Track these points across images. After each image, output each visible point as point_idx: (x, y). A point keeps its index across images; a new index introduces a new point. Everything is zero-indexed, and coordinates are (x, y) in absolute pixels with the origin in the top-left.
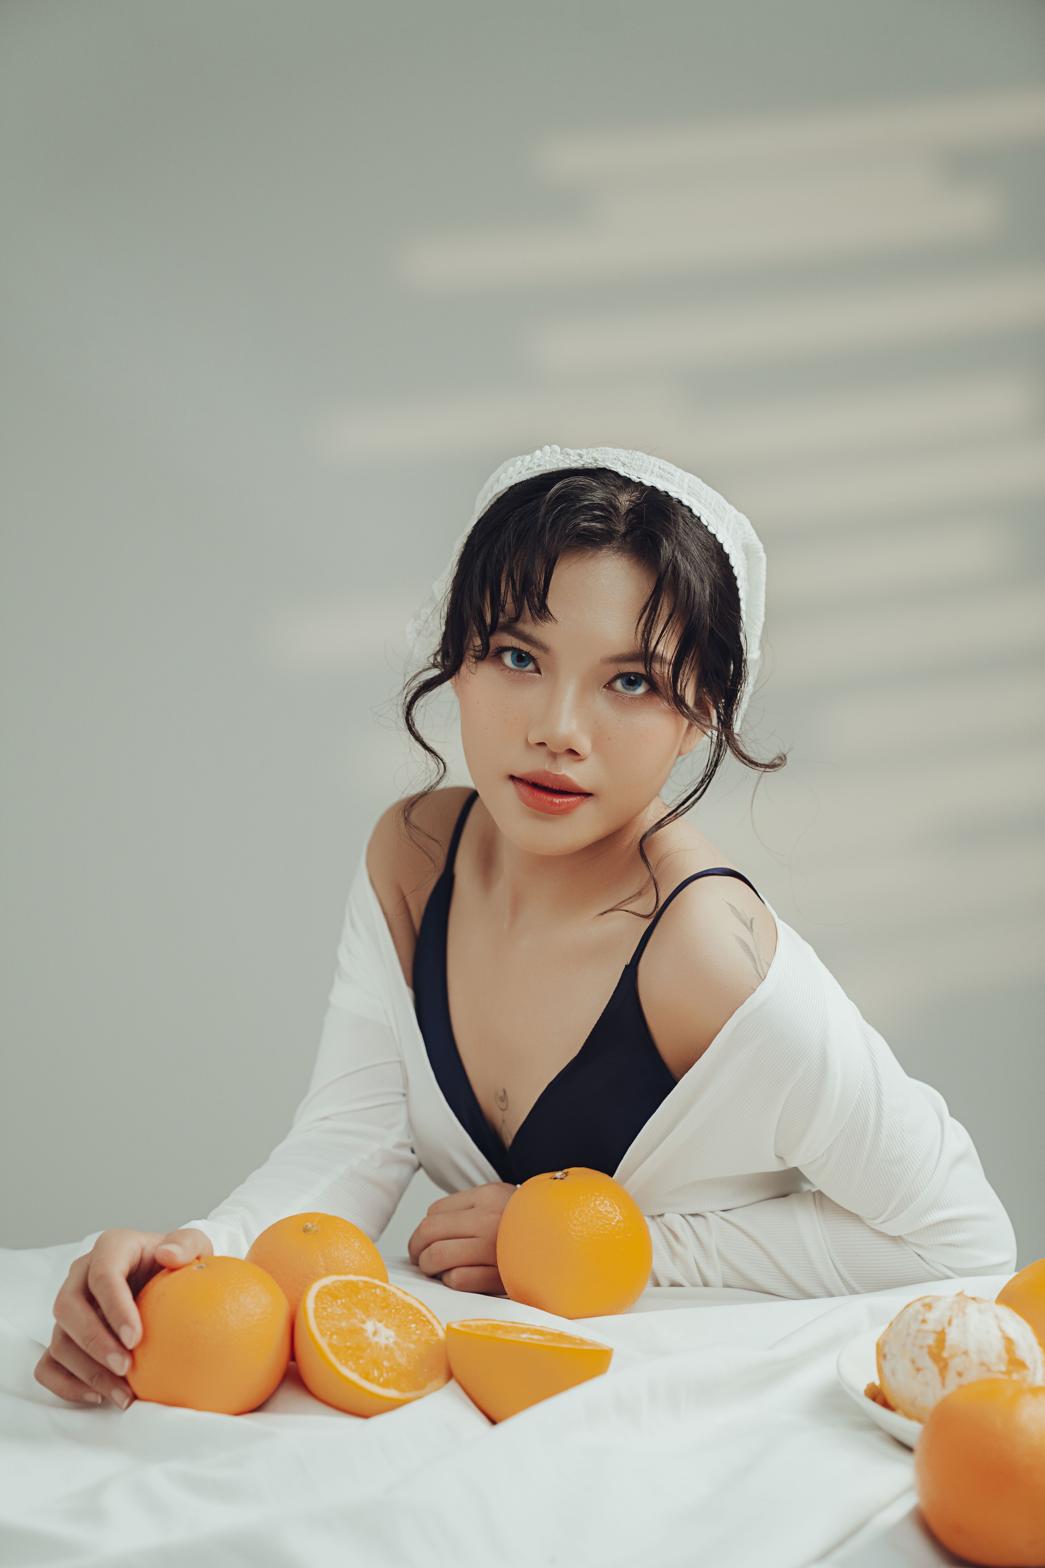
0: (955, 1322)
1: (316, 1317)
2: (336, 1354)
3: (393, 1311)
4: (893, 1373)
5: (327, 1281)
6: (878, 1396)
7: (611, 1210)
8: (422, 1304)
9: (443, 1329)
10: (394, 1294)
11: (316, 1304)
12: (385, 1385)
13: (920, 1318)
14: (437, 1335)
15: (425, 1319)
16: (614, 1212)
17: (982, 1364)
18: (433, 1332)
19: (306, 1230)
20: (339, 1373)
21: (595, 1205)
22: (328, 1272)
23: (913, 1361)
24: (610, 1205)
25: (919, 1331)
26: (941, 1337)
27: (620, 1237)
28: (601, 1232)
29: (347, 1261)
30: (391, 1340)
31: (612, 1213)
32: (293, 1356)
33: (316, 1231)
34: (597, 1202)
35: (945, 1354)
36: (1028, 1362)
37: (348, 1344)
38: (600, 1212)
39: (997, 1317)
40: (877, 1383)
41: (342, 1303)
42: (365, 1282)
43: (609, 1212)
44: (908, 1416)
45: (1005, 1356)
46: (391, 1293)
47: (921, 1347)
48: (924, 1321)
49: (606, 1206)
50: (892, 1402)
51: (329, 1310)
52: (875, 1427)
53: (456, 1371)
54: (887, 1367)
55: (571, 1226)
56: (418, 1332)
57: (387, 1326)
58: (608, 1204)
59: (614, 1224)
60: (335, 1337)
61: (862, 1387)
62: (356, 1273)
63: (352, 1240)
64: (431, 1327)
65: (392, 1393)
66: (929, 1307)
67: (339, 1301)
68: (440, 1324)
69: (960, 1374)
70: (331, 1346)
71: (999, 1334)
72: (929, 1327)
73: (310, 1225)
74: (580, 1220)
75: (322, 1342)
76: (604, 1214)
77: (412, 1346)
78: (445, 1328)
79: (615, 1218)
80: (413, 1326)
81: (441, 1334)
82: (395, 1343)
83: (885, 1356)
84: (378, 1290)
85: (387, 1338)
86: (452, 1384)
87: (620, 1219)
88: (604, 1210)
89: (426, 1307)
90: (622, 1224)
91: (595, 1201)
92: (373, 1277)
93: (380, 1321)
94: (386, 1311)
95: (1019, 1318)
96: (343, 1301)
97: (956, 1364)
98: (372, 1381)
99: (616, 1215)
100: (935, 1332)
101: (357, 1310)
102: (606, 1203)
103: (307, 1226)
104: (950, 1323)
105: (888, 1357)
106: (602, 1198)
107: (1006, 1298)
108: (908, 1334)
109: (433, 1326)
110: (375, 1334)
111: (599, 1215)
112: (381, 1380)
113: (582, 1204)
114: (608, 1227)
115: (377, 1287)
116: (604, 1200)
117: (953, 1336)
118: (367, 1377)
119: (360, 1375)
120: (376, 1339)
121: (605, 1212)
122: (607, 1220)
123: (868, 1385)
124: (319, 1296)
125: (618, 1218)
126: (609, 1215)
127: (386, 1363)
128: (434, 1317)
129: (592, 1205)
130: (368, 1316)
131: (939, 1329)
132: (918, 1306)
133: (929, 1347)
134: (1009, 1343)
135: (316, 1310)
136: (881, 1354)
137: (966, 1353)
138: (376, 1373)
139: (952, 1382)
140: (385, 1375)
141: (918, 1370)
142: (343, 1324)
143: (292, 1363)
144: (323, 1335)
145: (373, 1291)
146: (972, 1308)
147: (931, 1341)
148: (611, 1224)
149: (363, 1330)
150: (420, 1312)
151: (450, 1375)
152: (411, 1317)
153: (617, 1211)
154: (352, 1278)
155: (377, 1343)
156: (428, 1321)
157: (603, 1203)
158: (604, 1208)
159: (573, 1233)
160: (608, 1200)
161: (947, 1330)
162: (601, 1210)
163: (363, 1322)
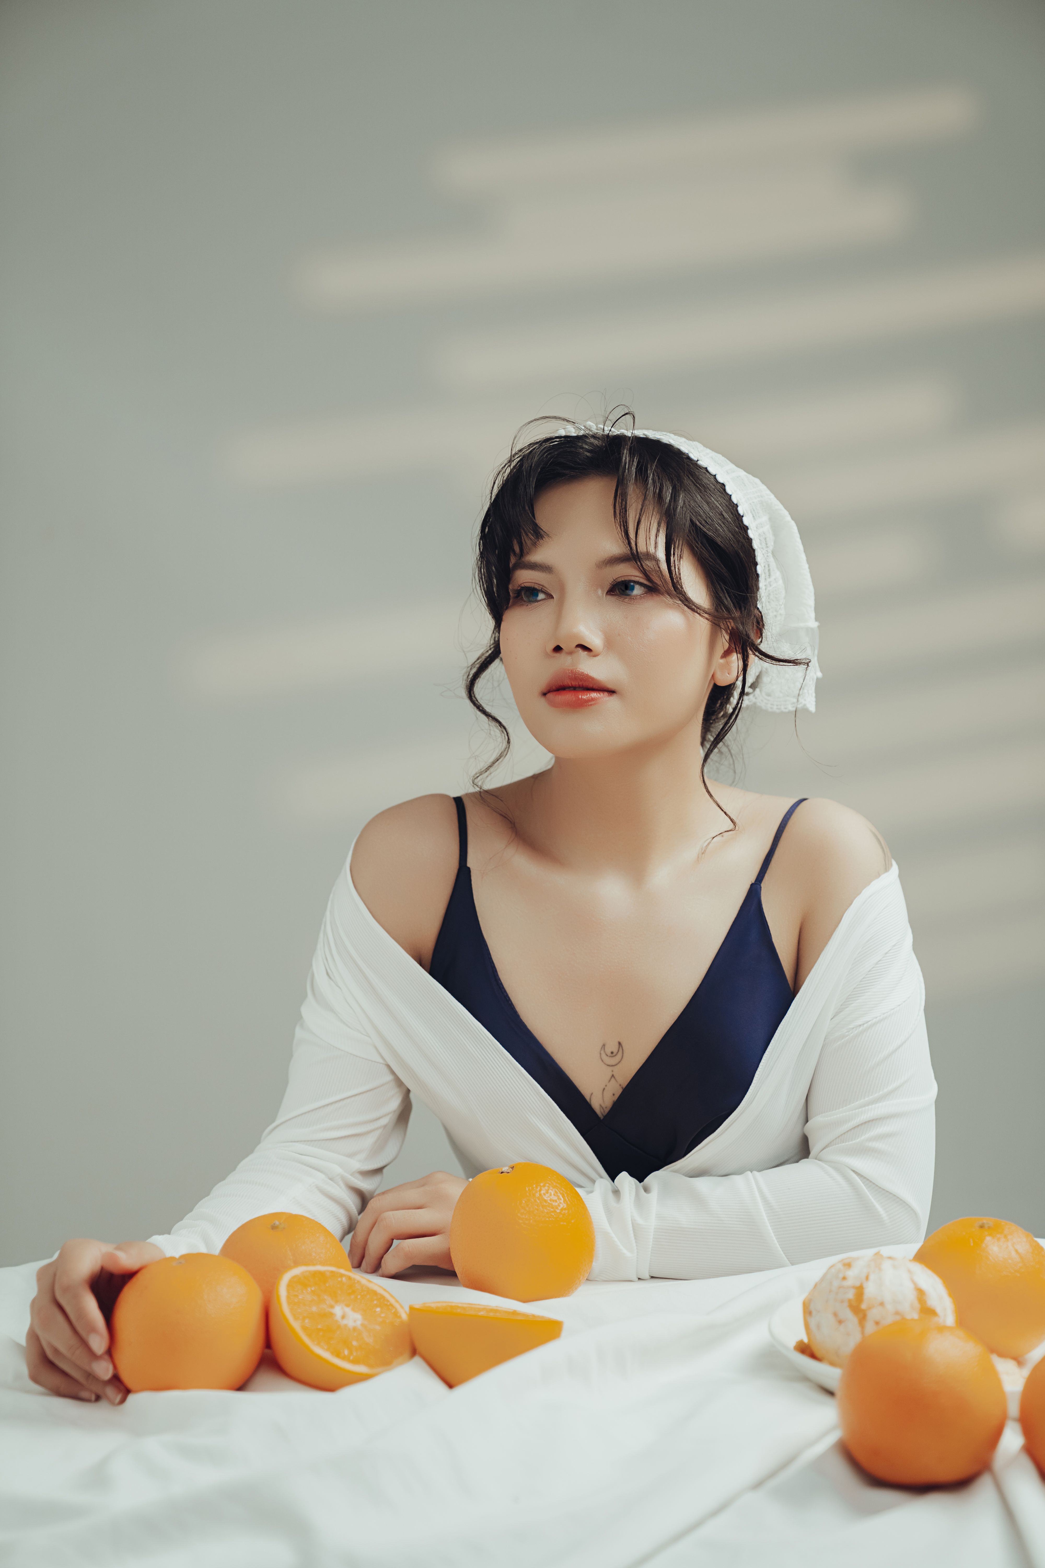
0: (872, 1277)
1: (289, 1303)
2: (309, 1336)
3: (359, 1297)
4: (818, 1327)
5: (297, 1271)
6: (805, 1349)
7: (556, 1198)
8: (385, 1290)
9: (406, 1312)
10: (358, 1282)
11: (288, 1291)
12: (355, 1362)
13: (841, 1276)
14: (400, 1317)
15: (389, 1304)
16: (558, 1201)
17: (897, 1313)
18: (396, 1314)
19: (274, 1227)
20: (312, 1352)
21: (540, 1195)
22: (297, 1264)
23: (835, 1315)
24: (554, 1195)
25: (840, 1287)
26: (860, 1291)
27: (565, 1223)
28: (547, 1219)
29: (314, 1254)
30: (359, 1323)
31: (556, 1201)
32: (268, 1342)
33: (284, 1228)
34: (542, 1192)
35: (864, 1306)
36: (939, 1310)
37: (319, 1327)
38: (546, 1201)
39: (909, 1271)
40: (806, 1340)
41: (312, 1290)
42: (332, 1272)
43: (553, 1201)
44: (832, 1364)
45: (917, 1305)
46: (356, 1282)
47: (842, 1302)
48: (844, 1278)
49: (551, 1195)
50: (818, 1354)
51: (300, 1297)
52: (805, 1379)
53: (420, 1347)
54: (813, 1323)
55: (519, 1215)
56: (383, 1315)
57: (354, 1310)
58: (553, 1193)
59: (558, 1211)
60: (307, 1321)
61: (792, 1343)
62: (323, 1264)
63: (318, 1235)
64: (394, 1310)
65: (361, 1369)
66: (848, 1265)
67: (309, 1290)
68: (402, 1307)
69: (877, 1323)
70: (304, 1329)
71: (911, 1286)
72: (849, 1283)
73: (277, 1223)
74: (527, 1209)
75: (296, 1325)
76: (549, 1203)
77: (378, 1328)
78: (407, 1309)
79: (559, 1206)
80: (378, 1309)
81: (404, 1316)
82: (362, 1325)
83: (810, 1313)
84: (344, 1279)
85: (355, 1321)
86: (417, 1359)
87: (564, 1206)
88: (549, 1199)
89: (389, 1293)
90: (566, 1211)
91: (540, 1190)
92: (339, 1267)
93: (348, 1306)
94: (352, 1297)
95: (929, 1272)
96: (313, 1289)
97: (874, 1314)
98: (344, 1358)
99: (561, 1203)
100: (854, 1287)
101: (326, 1297)
102: (551, 1193)
103: (274, 1224)
104: (867, 1278)
105: (814, 1313)
106: (546, 1188)
107: (921, 1257)
108: (831, 1291)
109: (396, 1309)
110: (343, 1317)
111: (544, 1203)
112: (351, 1358)
113: (528, 1194)
114: (553, 1214)
115: (342, 1275)
116: (548, 1190)
117: (870, 1290)
118: (338, 1355)
119: (332, 1353)
120: (345, 1322)
121: (550, 1200)
122: (552, 1208)
123: (797, 1343)
124: (290, 1285)
125: (562, 1206)
126: (553, 1204)
127: (355, 1343)
128: (397, 1301)
129: (538, 1195)
130: (337, 1302)
131: (858, 1284)
132: (840, 1266)
133: (850, 1301)
134: (921, 1294)
135: (288, 1297)
136: (808, 1311)
137: (882, 1304)
138: (346, 1352)
139: (870, 1328)
140: (355, 1354)
141: (840, 1322)
142: (314, 1309)
143: (267, 1351)
144: (296, 1318)
145: (339, 1279)
146: (887, 1265)
147: (851, 1295)
148: (556, 1212)
149: (332, 1315)
150: (383, 1297)
151: (414, 1352)
152: (375, 1302)
153: (561, 1199)
154: (319, 1268)
155: (346, 1325)
156: (391, 1305)
157: (547, 1193)
158: (549, 1197)
159: (521, 1221)
160: (552, 1190)
161: (865, 1285)
162: (546, 1199)
163: (332, 1307)
